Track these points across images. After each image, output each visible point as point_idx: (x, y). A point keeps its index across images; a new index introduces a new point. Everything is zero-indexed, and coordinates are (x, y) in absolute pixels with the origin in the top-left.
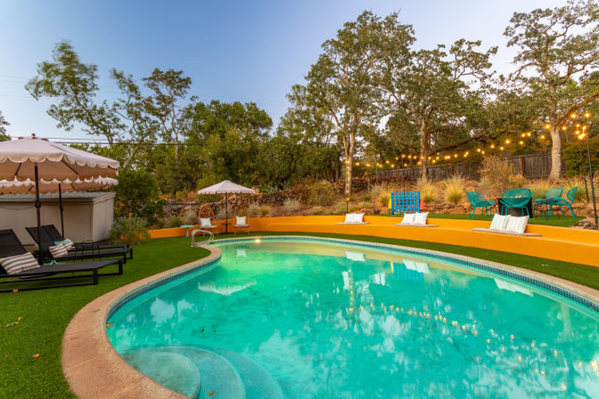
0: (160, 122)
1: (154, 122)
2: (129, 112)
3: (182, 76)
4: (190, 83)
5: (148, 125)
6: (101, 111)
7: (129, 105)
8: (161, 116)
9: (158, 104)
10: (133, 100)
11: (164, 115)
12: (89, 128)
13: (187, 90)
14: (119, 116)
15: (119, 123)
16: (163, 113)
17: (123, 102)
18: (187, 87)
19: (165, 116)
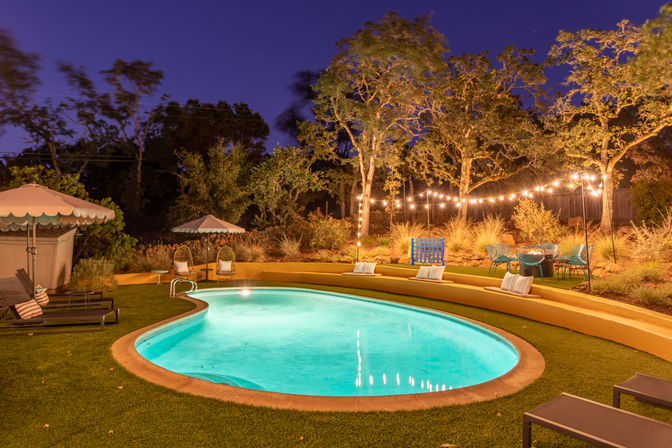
0: (119, 126)
1: (112, 127)
2: (80, 115)
3: (152, 69)
4: (162, 77)
5: (104, 131)
6: (43, 112)
7: (80, 105)
8: (120, 119)
9: (117, 103)
10: (85, 99)
11: (123, 118)
12: (28, 134)
13: (158, 86)
14: (65, 119)
15: (67, 128)
16: (124, 115)
17: (72, 100)
18: (157, 82)
19: (125, 118)
